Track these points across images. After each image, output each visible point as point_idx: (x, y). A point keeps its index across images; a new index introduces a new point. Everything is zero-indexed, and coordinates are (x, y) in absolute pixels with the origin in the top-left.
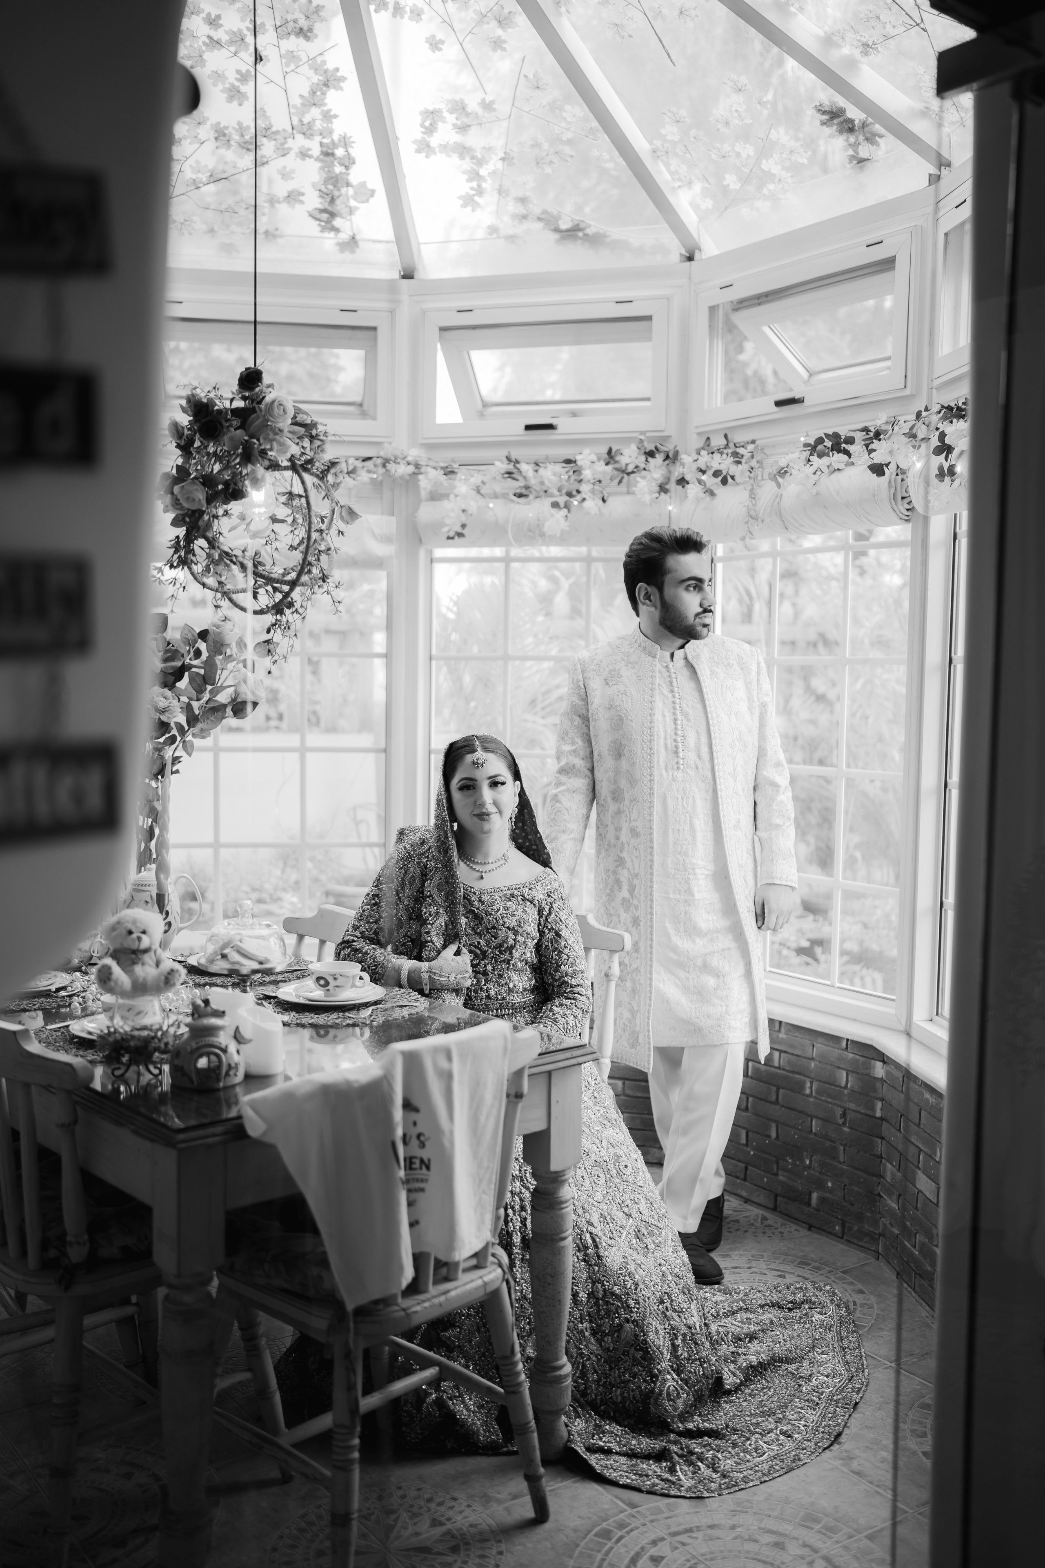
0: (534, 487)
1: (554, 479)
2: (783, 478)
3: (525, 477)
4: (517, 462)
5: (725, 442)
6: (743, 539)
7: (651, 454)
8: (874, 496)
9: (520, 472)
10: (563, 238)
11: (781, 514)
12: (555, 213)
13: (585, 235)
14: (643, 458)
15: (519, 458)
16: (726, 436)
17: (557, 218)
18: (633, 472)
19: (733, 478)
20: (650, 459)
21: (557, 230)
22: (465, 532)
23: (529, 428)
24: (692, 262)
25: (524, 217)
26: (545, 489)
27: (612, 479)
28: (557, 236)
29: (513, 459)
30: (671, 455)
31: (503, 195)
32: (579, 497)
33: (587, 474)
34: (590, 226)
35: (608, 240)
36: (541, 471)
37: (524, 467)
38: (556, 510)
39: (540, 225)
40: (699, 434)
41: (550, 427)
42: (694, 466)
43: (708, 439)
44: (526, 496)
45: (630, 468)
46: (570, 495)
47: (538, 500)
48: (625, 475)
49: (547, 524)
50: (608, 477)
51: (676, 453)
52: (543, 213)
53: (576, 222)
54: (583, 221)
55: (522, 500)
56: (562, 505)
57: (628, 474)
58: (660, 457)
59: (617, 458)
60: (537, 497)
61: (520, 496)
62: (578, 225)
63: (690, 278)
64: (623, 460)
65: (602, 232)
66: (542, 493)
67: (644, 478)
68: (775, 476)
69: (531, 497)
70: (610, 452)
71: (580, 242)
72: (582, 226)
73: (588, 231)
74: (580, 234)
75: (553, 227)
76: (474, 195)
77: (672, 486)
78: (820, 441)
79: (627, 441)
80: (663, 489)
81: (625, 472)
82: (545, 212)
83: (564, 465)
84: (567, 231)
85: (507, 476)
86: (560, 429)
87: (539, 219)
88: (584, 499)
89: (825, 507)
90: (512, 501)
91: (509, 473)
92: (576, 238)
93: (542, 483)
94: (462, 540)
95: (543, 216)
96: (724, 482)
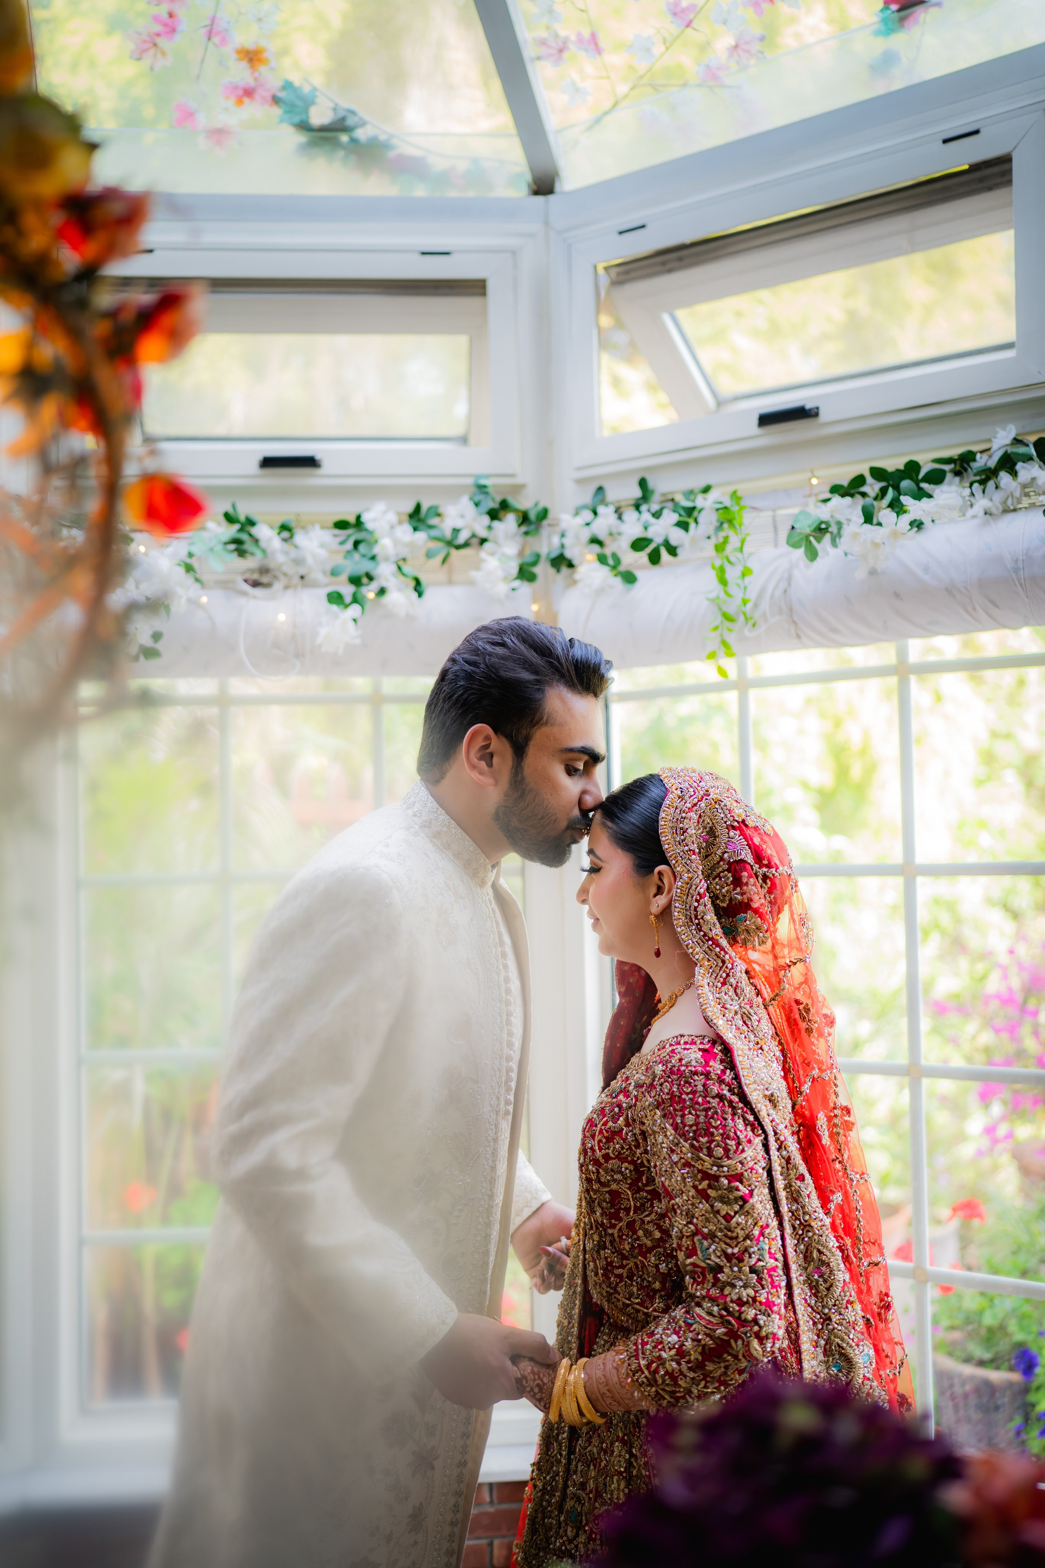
0: (285, 569)
1: (322, 553)
2: (819, 540)
3: (264, 551)
4: (251, 523)
5: (637, 493)
6: (712, 656)
7: (494, 515)
8: (1016, 570)
9: (256, 541)
10: (312, 144)
11: (791, 610)
12: (306, 89)
13: (354, 141)
14: (486, 520)
15: (255, 518)
16: (643, 483)
17: (308, 102)
18: (466, 545)
19: (673, 551)
20: (496, 524)
21: (304, 126)
22: (159, 646)
23: (269, 462)
24: (551, 197)
25: (249, 93)
26: (302, 571)
27: (429, 555)
28: (301, 138)
29: (242, 518)
30: (532, 516)
31: (216, 40)
32: (375, 586)
33: (386, 545)
34: (363, 124)
35: (391, 154)
36: (300, 538)
37: (265, 532)
38: (335, 608)
39: (277, 111)
40: (580, 482)
41: (309, 462)
42: (586, 535)
43: (600, 489)
44: (268, 585)
45: (462, 538)
46: (355, 581)
47: (290, 592)
48: (454, 552)
49: (323, 631)
50: (422, 552)
51: (544, 514)
52: (284, 88)
53: (341, 114)
54: (353, 113)
55: (257, 591)
56: (348, 599)
57: (458, 547)
58: (510, 521)
59: (434, 521)
60: (287, 587)
61: (256, 584)
62: (343, 119)
63: (546, 223)
64: (447, 525)
65: (383, 137)
66: (296, 580)
67: (492, 554)
68: (807, 537)
69: (278, 586)
70: (418, 508)
71: (341, 153)
72: (350, 122)
73: (361, 134)
74: (344, 138)
75: (297, 119)
76: (158, 35)
77: (542, 570)
78: (859, 480)
79: (453, 492)
80: (525, 574)
81: (452, 544)
82: (288, 86)
83: (337, 531)
84: (323, 129)
85: (232, 547)
86: (327, 467)
87: (276, 100)
88: (382, 591)
89: (897, 595)
90: (244, 594)
91: (237, 542)
92: (335, 144)
93: (299, 562)
94: (154, 662)
95: (282, 95)
96: (655, 558)
